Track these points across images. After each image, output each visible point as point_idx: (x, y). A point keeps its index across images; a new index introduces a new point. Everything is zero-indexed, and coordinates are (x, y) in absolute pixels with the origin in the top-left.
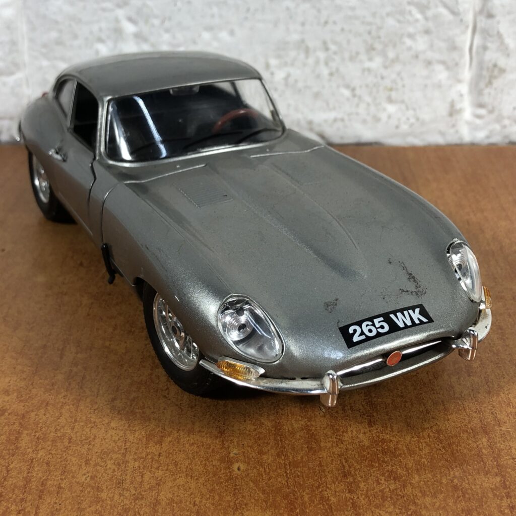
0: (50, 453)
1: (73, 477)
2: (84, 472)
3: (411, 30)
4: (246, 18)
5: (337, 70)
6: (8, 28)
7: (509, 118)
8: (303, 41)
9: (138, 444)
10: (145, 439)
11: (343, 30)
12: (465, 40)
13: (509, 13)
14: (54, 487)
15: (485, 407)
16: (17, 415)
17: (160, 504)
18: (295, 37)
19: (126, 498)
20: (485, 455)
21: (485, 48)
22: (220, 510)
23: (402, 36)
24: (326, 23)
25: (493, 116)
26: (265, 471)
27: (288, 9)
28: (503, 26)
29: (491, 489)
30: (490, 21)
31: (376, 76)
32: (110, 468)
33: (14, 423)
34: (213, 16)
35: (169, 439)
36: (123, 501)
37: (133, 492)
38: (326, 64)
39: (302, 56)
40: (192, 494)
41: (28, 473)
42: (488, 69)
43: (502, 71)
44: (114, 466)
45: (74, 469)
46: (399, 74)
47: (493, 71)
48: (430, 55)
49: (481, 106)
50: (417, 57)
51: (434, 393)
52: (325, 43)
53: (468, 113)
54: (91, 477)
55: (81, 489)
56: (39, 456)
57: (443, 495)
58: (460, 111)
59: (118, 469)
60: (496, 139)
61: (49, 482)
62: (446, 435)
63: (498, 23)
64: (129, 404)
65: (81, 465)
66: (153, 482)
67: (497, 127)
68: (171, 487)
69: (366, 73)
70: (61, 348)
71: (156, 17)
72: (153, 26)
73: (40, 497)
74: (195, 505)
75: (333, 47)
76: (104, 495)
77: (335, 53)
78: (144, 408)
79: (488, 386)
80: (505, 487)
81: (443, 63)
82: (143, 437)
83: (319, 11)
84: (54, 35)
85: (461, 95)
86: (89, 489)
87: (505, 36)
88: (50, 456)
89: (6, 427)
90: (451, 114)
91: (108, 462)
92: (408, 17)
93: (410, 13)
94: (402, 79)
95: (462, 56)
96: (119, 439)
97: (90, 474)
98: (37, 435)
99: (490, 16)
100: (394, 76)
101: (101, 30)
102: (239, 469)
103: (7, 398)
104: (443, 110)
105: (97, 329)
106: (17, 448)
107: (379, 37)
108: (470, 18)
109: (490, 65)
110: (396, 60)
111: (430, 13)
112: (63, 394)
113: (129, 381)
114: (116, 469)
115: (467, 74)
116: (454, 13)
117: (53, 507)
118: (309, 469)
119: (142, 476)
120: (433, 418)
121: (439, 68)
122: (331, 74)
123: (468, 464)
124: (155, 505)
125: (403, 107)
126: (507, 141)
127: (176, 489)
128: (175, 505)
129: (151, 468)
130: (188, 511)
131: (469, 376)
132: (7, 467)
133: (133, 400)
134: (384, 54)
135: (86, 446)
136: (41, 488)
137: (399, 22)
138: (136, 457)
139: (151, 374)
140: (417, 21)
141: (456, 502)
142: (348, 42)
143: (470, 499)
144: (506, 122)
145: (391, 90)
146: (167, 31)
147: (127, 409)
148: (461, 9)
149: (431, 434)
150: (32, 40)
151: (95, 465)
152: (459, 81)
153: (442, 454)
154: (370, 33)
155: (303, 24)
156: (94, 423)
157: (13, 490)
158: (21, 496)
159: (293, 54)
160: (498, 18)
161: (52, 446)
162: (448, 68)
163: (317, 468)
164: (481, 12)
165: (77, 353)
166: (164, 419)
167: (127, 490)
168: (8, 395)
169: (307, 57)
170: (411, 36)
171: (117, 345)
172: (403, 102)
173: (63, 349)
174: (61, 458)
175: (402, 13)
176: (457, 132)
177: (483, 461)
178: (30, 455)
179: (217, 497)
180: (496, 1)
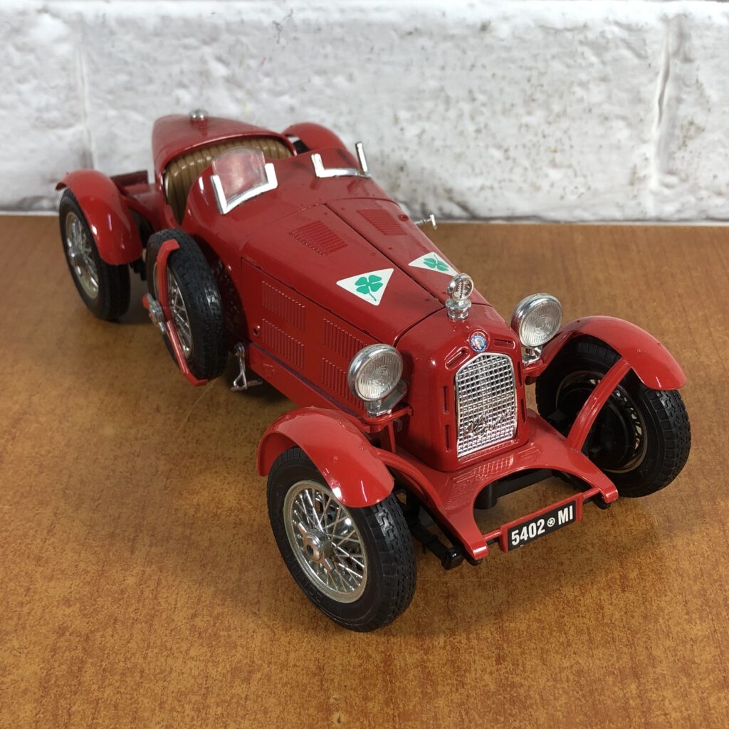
0: (118, 692)
2: (158, 719)
3: (583, 76)
4: (369, 60)
5: (486, 126)
6: (64, 69)
7: (707, 188)
8: (442, 89)
9: (221, 681)
10: (229, 674)
11: (494, 75)
12: (654, 89)
13: (712, 57)
15: (639, 639)
16: (80, 635)
18: (433, 84)
20: (633, 708)
21: (679, 101)
23: (572, 82)
24: (473, 66)
25: (686, 186)
26: (370, 725)
27: (423, 48)
28: (704, 72)
30: (687, 66)
31: (536, 135)
32: (188, 715)
33: (77, 647)
34: (326, 56)
35: (259, 675)
38: (472, 118)
39: (441, 108)
41: (93, 719)
42: (682, 127)
43: (701, 130)
44: (192, 713)
45: (146, 715)
46: (565, 132)
47: (688, 130)
48: (607, 108)
49: (671, 173)
50: (590, 110)
51: (579, 617)
52: (471, 92)
53: (653, 183)
56: (106, 695)
58: (643, 179)
59: (198, 716)
60: (690, 214)
62: (588, 679)
63: (698, 69)
64: (212, 623)
65: (155, 710)
69: (523, 130)
70: (132, 537)
71: (253, 57)
72: (249, 67)
75: (481, 98)
77: (484, 105)
78: (230, 630)
79: (646, 608)
81: (624, 118)
82: (228, 672)
83: (464, 52)
84: (123, 78)
85: (646, 159)
87: (706, 86)
88: (119, 696)
89: (68, 653)
90: (632, 184)
91: (186, 706)
92: (580, 61)
93: (583, 54)
94: (570, 138)
95: (648, 110)
96: (199, 674)
97: (164, 723)
98: (104, 665)
99: (687, 60)
100: (559, 134)
101: (182, 73)
102: (339, 721)
103: (68, 611)
104: (622, 177)
106: (80, 683)
107: (542, 86)
108: (661, 61)
109: (685, 123)
110: (563, 114)
111: (608, 56)
112: (134, 607)
113: (212, 589)
114: (195, 717)
115: (654, 132)
116: (639, 56)
118: (422, 723)
120: (575, 653)
121: (619, 124)
122: (478, 131)
123: (610, 722)
125: (570, 172)
129: (236, 717)
131: (623, 591)
132: (68, 710)
133: (217, 617)
134: (547, 106)
135: (161, 683)
137: (568, 66)
138: (218, 700)
139: (240, 580)
140: (592, 65)
142: (501, 91)
144: (704, 193)
145: (555, 151)
146: (267, 75)
147: (209, 631)
148: (650, 51)
149: (571, 677)
150: (94, 84)
151: (173, 709)
152: (644, 142)
153: (581, 706)
154: (529, 80)
155: (443, 68)
156: (171, 649)
159: (429, 105)
160: (697, 63)
161: (121, 681)
162: (630, 125)
163: (431, 722)
164: (676, 53)
165: (151, 546)
166: (254, 646)
168: (70, 606)
169: (447, 110)
170: (583, 85)
171: (200, 535)
172: (570, 166)
173: (134, 539)
174: (131, 699)
175: (573, 55)
176: (639, 204)
177: (629, 718)
178: (96, 693)
180: (696, 42)
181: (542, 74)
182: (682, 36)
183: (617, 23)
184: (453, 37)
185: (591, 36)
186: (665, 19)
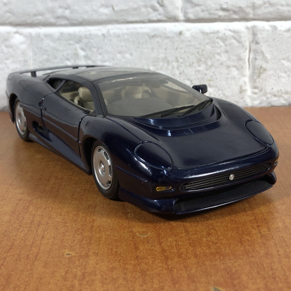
1: (54, 219)
2: (59, 218)
3: (218, 51)
4: (138, 47)
5: (183, 71)
6: (23, 54)
7: (270, 93)
8: (166, 58)
9: (84, 208)
10: (87, 207)
11: (185, 51)
12: (246, 55)
13: (266, 41)
14: (45, 223)
16: (28, 201)
17: (94, 227)
18: (162, 56)
19: (78, 225)
21: (256, 59)
22: (122, 228)
23: (215, 53)
24: (177, 48)
25: (262, 93)
26: (143, 216)
27: (158, 42)
28: (264, 47)
29: (249, 220)
30: (257, 46)
31: (202, 74)
32: (71, 216)
33: (26, 203)
34: (122, 46)
35: (99, 207)
36: (77, 226)
37: (82, 223)
38: (178, 68)
39: (166, 65)
40: (109, 224)
41: (33, 219)
42: (258, 69)
43: (265, 70)
44: (73, 216)
45: (54, 217)
46: (214, 73)
47: (260, 70)
48: (229, 63)
49: (255, 88)
50: (222, 64)
52: (177, 58)
53: (249, 92)
54: (62, 219)
55: (58, 223)
56: (38, 213)
57: (226, 222)
58: (245, 91)
60: (264, 105)
61: (42, 222)
63: (261, 46)
64: (80, 196)
65: (57, 216)
66: (91, 220)
67: (264, 98)
68: (99, 222)
69: (198, 72)
70: (48, 179)
71: (95, 47)
72: (93, 52)
73: (39, 226)
74: (110, 227)
75: (181, 60)
76: (68, 225)
77: (182, 63)
78: (87, 197)
80: (256, 220)
81: (235, 67)
83: (173, 43)
84: (45, 57)
85: (245, 83)
86: (61, 223)
87: (265, 53)
88: (43, 213)
89: (22, 205)
90: (241, 92)
91: (70, 214)
92: (217, 45)
93: (218, 42)
94: (215, 75)
95: (244, 63)
96: (75, 207)
98: (37, 207)
99: (257, 43)
100: (211, 74)
101: (68, 54)
102: (131, 215)
103: (22, 196)
104: (237, 90)
105: (65, 173)
106: (28, 211)
107: (203, 55)
108: (247, 44)
109: (259, 67)
110: (212, 66)
111: (227, 43)
112: (49, 194)
113: (80, 189)
114: (74, 216)
115: (247, 72)
116: (239, 42)
117: (45, 229)
119: (86, 219)
121: (234, 69)
122: (180, 73)
123: (239, 213)
124: (92, 227)
125: (217, 89)
126: (270, 105)
127: (102, 222)
128: (101, 227)
129: (90, 216)
130: (107, 229)
132: (23, 217)
133: (83, 195)
134: (206, 63)
135: (60, 210)
136: (39, 223)
137: (212, 47)
138: (83, 213)
139: (91, 187)
140: (221, 46)
141: (232, 224)
142: (188, 57)
143: (238, 224)
144: (269, 96)
145: (210, 80)
146: (100, 54)
147: (79, 198)
148: (243, 40)
150: (34, 60)
151: (64, 215)
152: (244, 76)
154: (198, 53)
155: (166, 49)
156: (64, 202)
157: (26, 224)
158: (30, 226)
159: (161, 64)
160: (261, 44)
161: (44, 210)
162: (238, 69)
164: (253, 41)
165: (56, 180)
166: (97, 200)
167: (79, 223)
168: (23, 194)
169: (168, 65)
171: (75, 177)
172: (216, 86)
173: (49, 179)
174: (48, 214)
175: (214, 42)
176: (244, 101)
178: (34, 213)
179: (120, 224)
180: (259, 36)
181: (203, 51)
182: (254, 34)
183: (230, 30)
184: (169, 37)
185: (220, 35)
186: (247, 28)
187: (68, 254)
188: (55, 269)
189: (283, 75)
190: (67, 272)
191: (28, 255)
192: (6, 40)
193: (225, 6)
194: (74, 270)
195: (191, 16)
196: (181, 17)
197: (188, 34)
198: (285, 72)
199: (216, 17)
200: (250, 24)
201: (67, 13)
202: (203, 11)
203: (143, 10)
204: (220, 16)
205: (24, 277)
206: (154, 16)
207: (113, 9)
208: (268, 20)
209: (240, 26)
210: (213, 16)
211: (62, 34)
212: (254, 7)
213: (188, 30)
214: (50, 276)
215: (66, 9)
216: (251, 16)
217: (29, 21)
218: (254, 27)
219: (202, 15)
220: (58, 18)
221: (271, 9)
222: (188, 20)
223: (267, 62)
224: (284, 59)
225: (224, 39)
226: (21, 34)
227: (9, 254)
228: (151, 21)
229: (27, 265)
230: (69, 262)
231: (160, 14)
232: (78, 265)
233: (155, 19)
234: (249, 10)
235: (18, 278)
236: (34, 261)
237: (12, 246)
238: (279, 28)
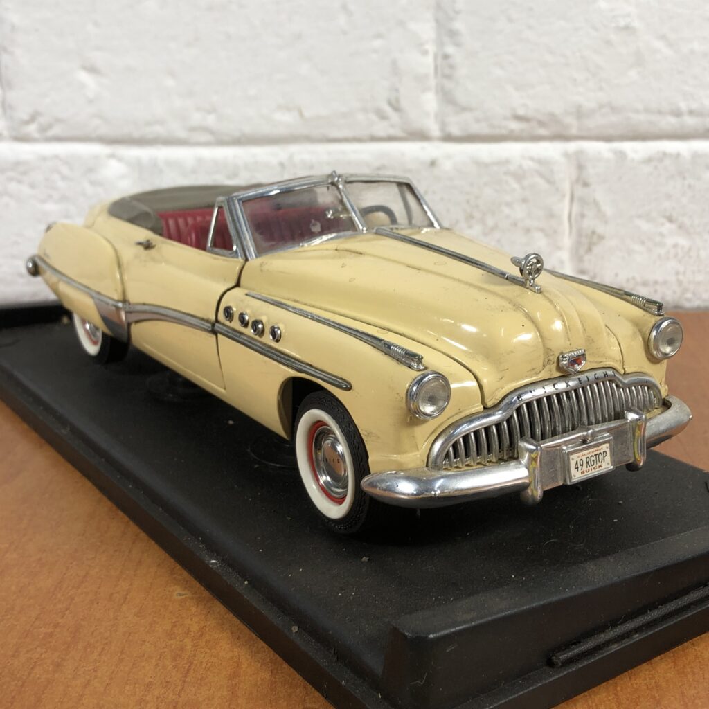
187: (181, 595)
188: (155, 619)
189: (637, 247)
190: (174, 625)
191: (112, 594)
192: (91, 170)
193: (521, 112)
194: (187, 622)
195: (455, 130)
196: (435, 130)
197: (447, 166)
198: (643, 243)
199: (504, 132)
200: (572, 146)
201: (211, 120)
202: (478, 121)
203: (360, 117)
204: (512, 131)
205: (102, 631)
206: (381, 129)
207: (301, 114)
208: (608, 139)
209: (551, 150)
210: (497, 132)
211: (200, 161)
212: (580, 113)
213: (449, 157)
214: (146, 630)
215: (209, 112)
216: (574, 131)
217: (136, 134)
218: (579, 153)
219: (476, 128)
220: (193, 129)
221: (614, 118)
222: (448, 138)
223: (606, 222)
224: (639, 217)
225: (519, 176)
226: (120, 159)
227: (80, 591)
228: (374, 139)
229: (109, 610)
230: (181, 608)
231: (392, 126)
232: (196, 613)
233: (382, 134)
234: (570, 120)
235: (92, 633)
236: (122, 605)
237: (85, 577)
238: (631, 155)
